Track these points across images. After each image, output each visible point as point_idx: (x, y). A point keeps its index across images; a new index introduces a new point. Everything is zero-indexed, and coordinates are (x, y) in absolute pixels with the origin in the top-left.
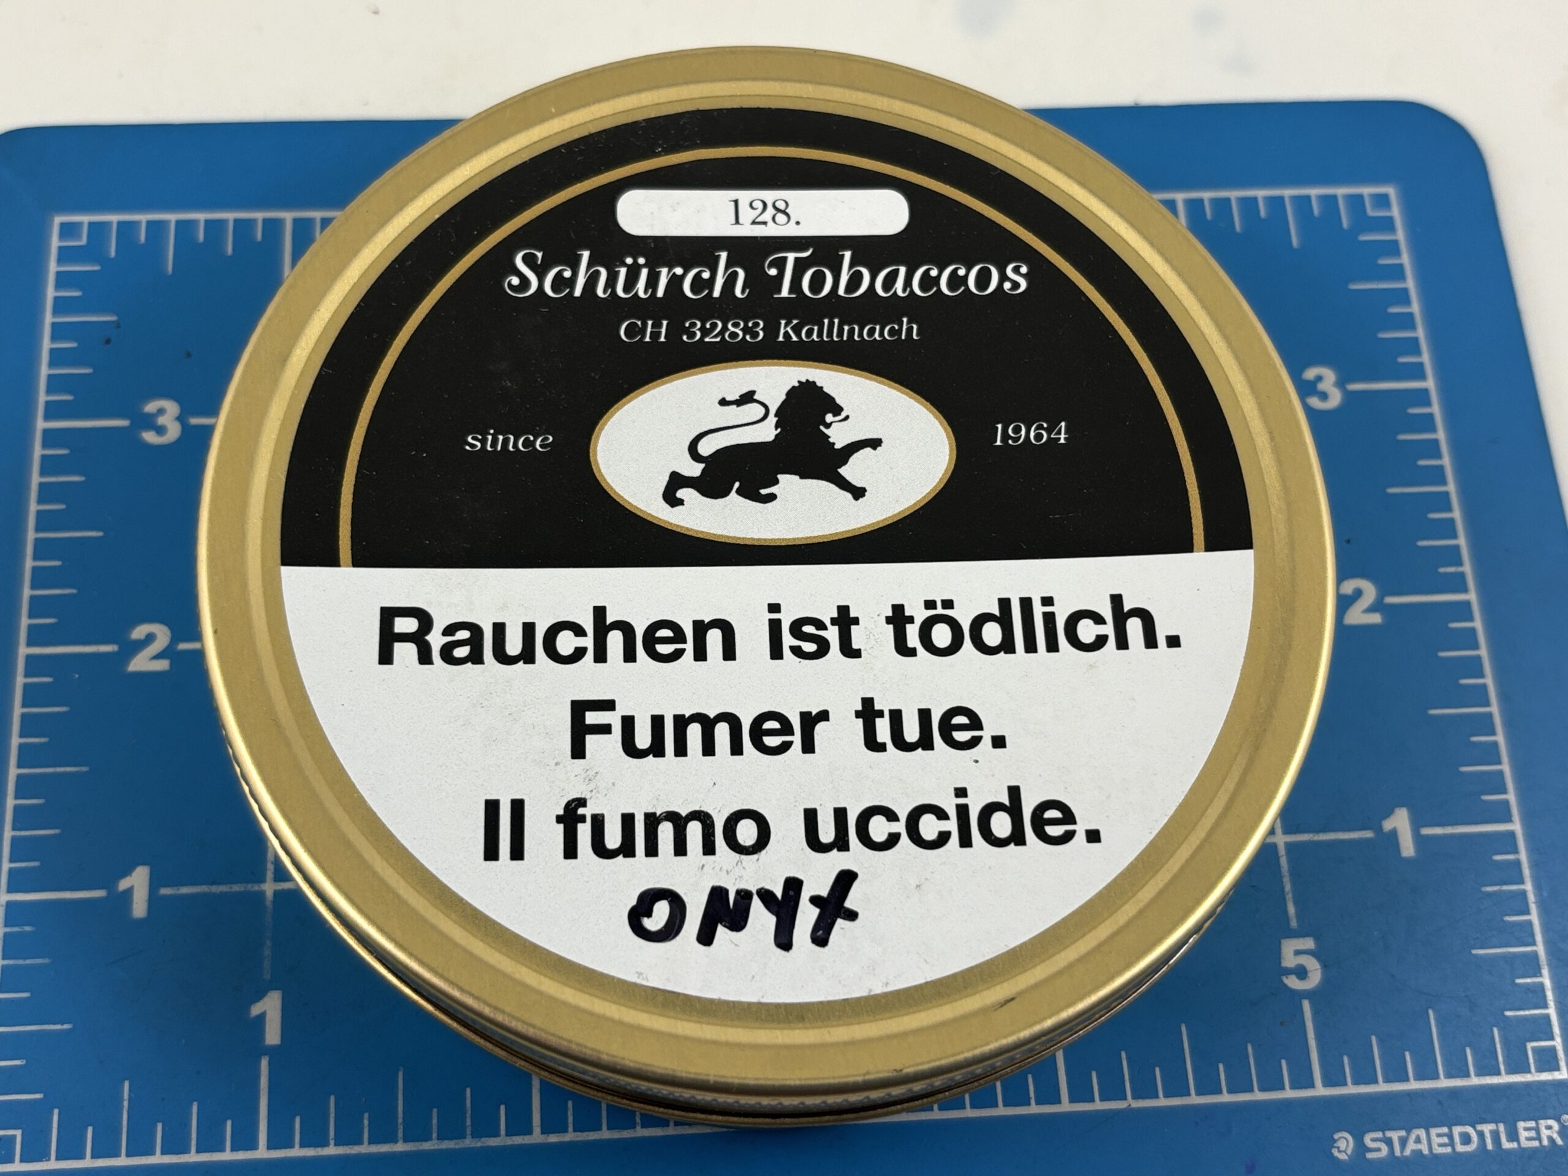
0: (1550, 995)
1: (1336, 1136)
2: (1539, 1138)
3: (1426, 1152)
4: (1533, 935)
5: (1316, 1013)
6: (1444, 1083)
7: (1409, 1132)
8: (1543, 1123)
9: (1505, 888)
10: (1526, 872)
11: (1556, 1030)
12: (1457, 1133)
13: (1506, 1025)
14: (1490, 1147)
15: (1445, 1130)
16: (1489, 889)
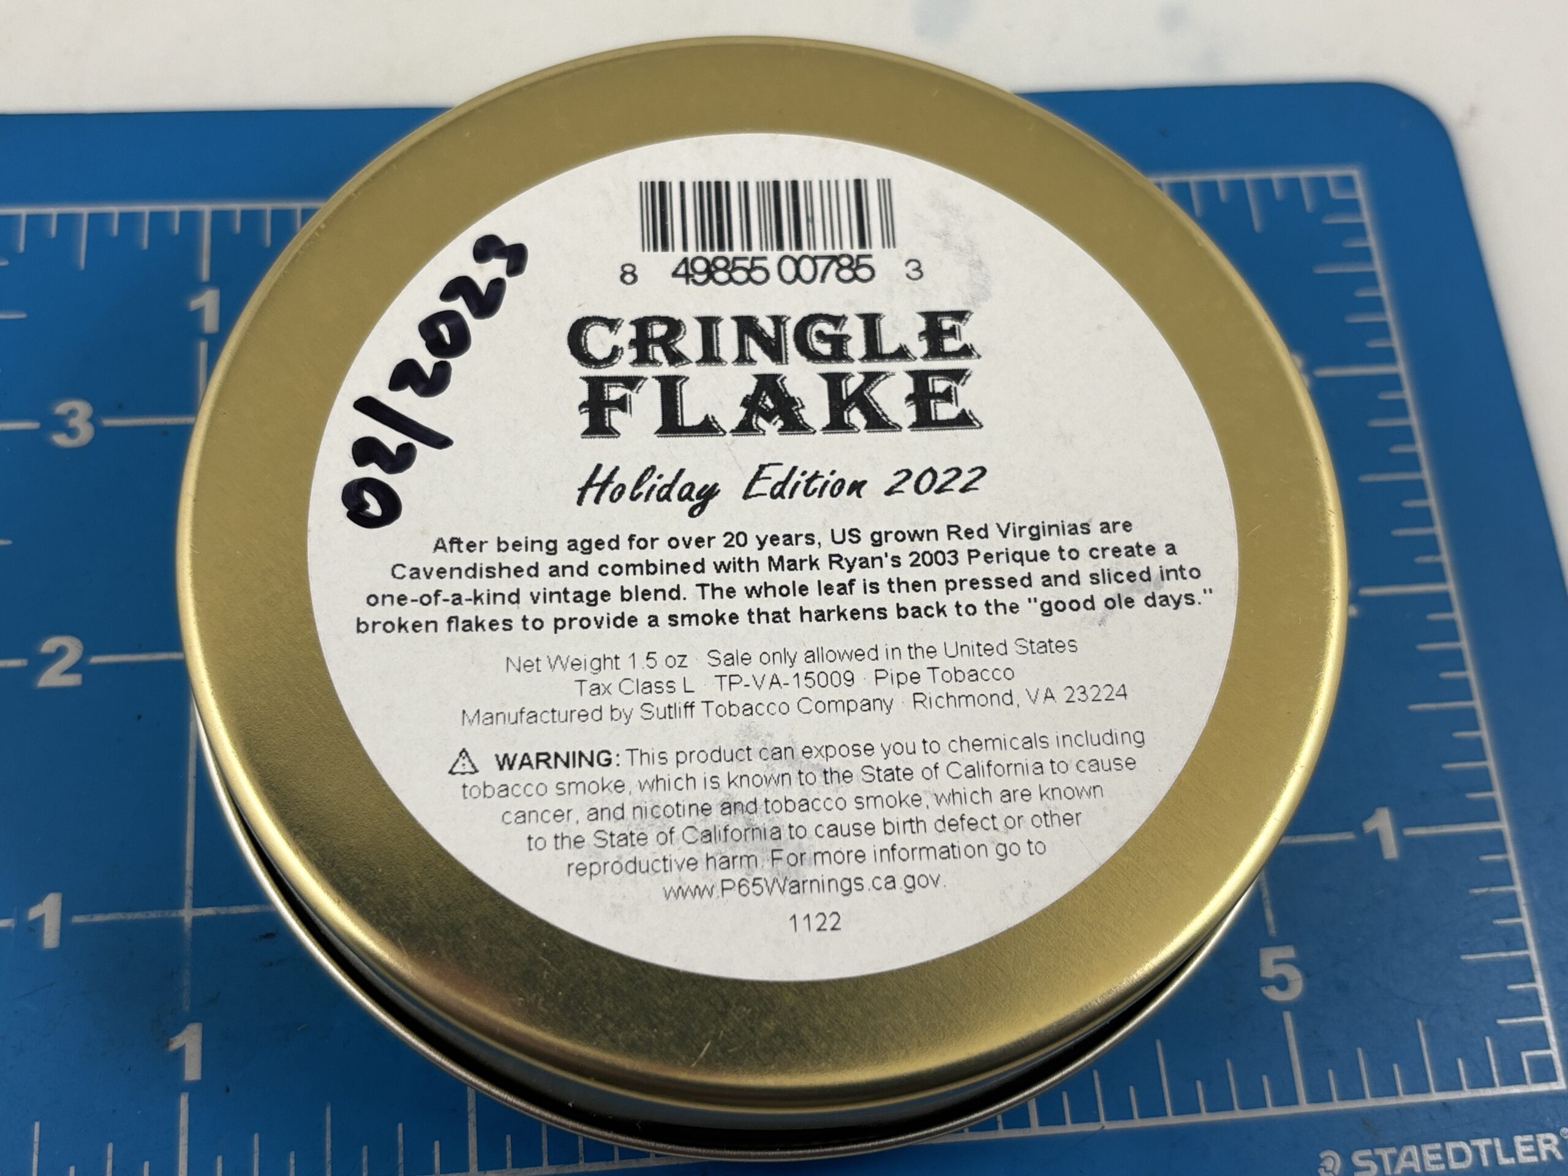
0: (1544, 1001)
1: (1322, 1155)
2: (1537, 1153)
3: (1418, 1170)
4: (1524, 939)
5: (1298, 1024)
6: (1436, 1097)
7: (1399, 1149)
8: (1541, 1137)
9: (1493, 889)
10: (1516, 873)
11: (1552, 1039)
12: (1450, 1149)
13: (1498, 1033)
14: (1486, 1162)
15: (1438, 1146)
16: (1476, 891)
